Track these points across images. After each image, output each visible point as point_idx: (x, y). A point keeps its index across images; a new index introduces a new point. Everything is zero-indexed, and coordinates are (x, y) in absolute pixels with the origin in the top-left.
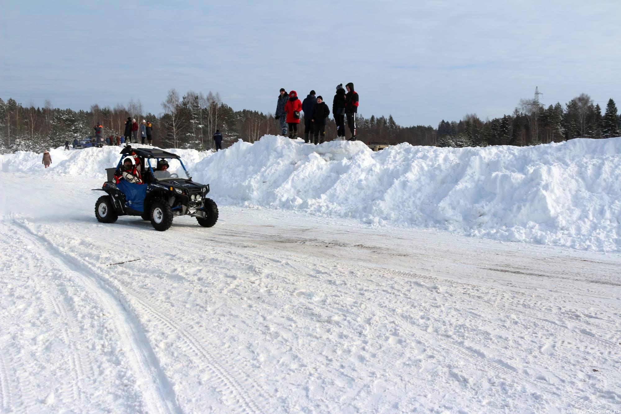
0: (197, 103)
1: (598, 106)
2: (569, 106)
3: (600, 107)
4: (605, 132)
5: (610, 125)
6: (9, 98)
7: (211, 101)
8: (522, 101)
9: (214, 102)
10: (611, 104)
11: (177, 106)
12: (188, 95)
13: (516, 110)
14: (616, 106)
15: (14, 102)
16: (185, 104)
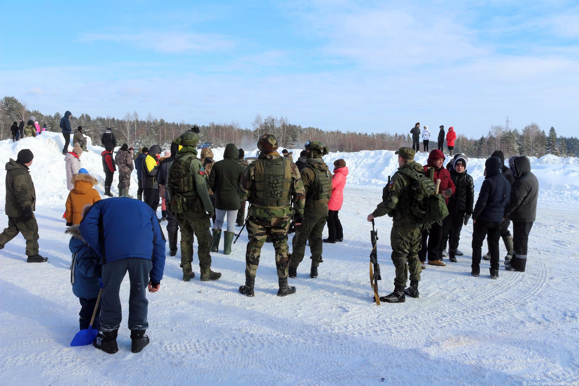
0: (273, 123)
1: (543, 131)
2: (524, 131)
3: (545, 132)
4: (548, 149)
5: (551, 145)
6: (160, 119)
7: (282, 122)
8: (492, 127)
9: (284, 123)
10: (552, 130)
11: (261, 125)
12: (268, 118)
13: (490, 132)
14: (556, 131)
15: (163, 121)
16: (266, 124)
